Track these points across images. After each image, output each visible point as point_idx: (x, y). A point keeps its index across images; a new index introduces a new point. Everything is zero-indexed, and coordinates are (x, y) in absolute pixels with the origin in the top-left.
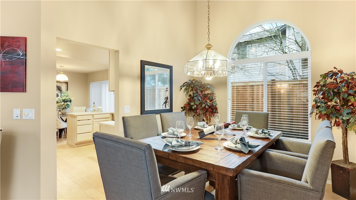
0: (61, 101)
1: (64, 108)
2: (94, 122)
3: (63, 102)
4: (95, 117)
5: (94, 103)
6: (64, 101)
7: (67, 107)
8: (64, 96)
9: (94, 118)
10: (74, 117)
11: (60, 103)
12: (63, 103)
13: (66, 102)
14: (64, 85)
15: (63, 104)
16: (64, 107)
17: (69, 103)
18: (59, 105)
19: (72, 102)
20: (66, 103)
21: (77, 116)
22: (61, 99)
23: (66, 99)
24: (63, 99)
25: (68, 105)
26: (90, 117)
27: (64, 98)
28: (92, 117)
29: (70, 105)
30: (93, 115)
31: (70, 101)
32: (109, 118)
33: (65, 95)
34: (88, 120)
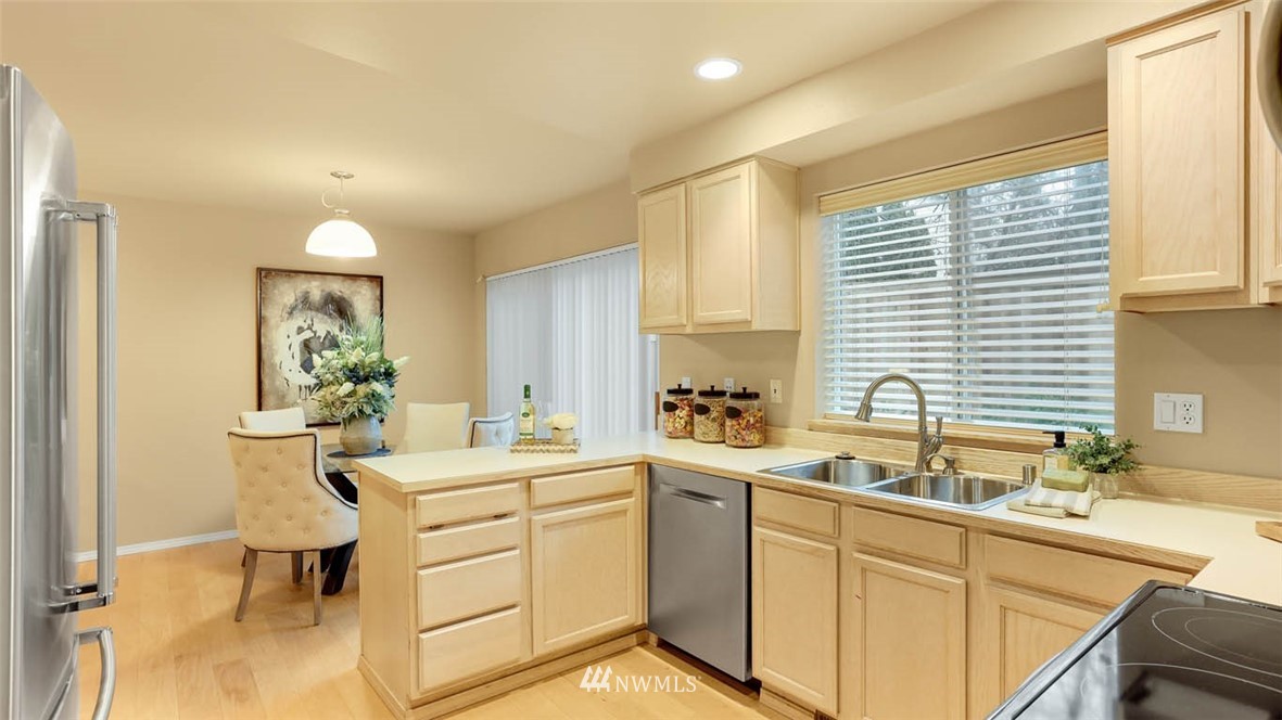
0: (339, 374)
1: (353, 416)
2: (537, 531)
3: (349, 379)
4: (544, 491)
5: (527, 388)
6: (356, 375)
7: (368, 410)
8: (354, 348)
9: (538, 501)
10: (403, 498)
11: (333, 388)
12: (348, 387)
13: (366, 379)
14: (364, 292)
15: (349, 395)
16: (353, 409)
17: (378, 387)
18: (330, 398)
19: (399, 381)
20: (362, 389)
21: (421, 498)
22: (337, 363)
23: (363, 362)
24: (351, 366)
25: (374, 396)
26: (512, 498)
27: (353, 358)
28: (525, 495)
29: (387, 397)
30: (527, 482)
31: (389, 375)
32: (628, 494)
33: (363, 338)
34: (497, 517)
